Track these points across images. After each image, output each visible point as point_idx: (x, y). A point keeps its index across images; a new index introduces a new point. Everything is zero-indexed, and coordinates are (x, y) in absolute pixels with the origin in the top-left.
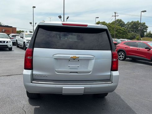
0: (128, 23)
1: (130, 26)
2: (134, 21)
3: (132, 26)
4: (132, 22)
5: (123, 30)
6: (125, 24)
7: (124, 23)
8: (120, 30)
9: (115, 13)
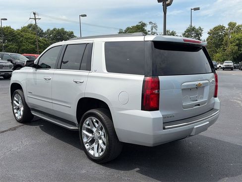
0: (48, 30)
1: (51, 35)
2: (57, 28)
3: (55, 36)
4: (54, 30)
5: (44, 42)
6: (44, 32)
7: (42, 31)
8: (39, 41)
9: (34, 14)
